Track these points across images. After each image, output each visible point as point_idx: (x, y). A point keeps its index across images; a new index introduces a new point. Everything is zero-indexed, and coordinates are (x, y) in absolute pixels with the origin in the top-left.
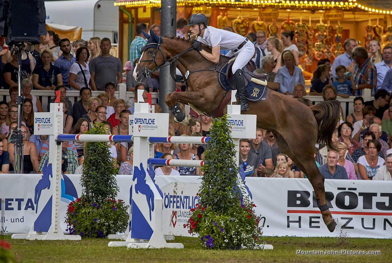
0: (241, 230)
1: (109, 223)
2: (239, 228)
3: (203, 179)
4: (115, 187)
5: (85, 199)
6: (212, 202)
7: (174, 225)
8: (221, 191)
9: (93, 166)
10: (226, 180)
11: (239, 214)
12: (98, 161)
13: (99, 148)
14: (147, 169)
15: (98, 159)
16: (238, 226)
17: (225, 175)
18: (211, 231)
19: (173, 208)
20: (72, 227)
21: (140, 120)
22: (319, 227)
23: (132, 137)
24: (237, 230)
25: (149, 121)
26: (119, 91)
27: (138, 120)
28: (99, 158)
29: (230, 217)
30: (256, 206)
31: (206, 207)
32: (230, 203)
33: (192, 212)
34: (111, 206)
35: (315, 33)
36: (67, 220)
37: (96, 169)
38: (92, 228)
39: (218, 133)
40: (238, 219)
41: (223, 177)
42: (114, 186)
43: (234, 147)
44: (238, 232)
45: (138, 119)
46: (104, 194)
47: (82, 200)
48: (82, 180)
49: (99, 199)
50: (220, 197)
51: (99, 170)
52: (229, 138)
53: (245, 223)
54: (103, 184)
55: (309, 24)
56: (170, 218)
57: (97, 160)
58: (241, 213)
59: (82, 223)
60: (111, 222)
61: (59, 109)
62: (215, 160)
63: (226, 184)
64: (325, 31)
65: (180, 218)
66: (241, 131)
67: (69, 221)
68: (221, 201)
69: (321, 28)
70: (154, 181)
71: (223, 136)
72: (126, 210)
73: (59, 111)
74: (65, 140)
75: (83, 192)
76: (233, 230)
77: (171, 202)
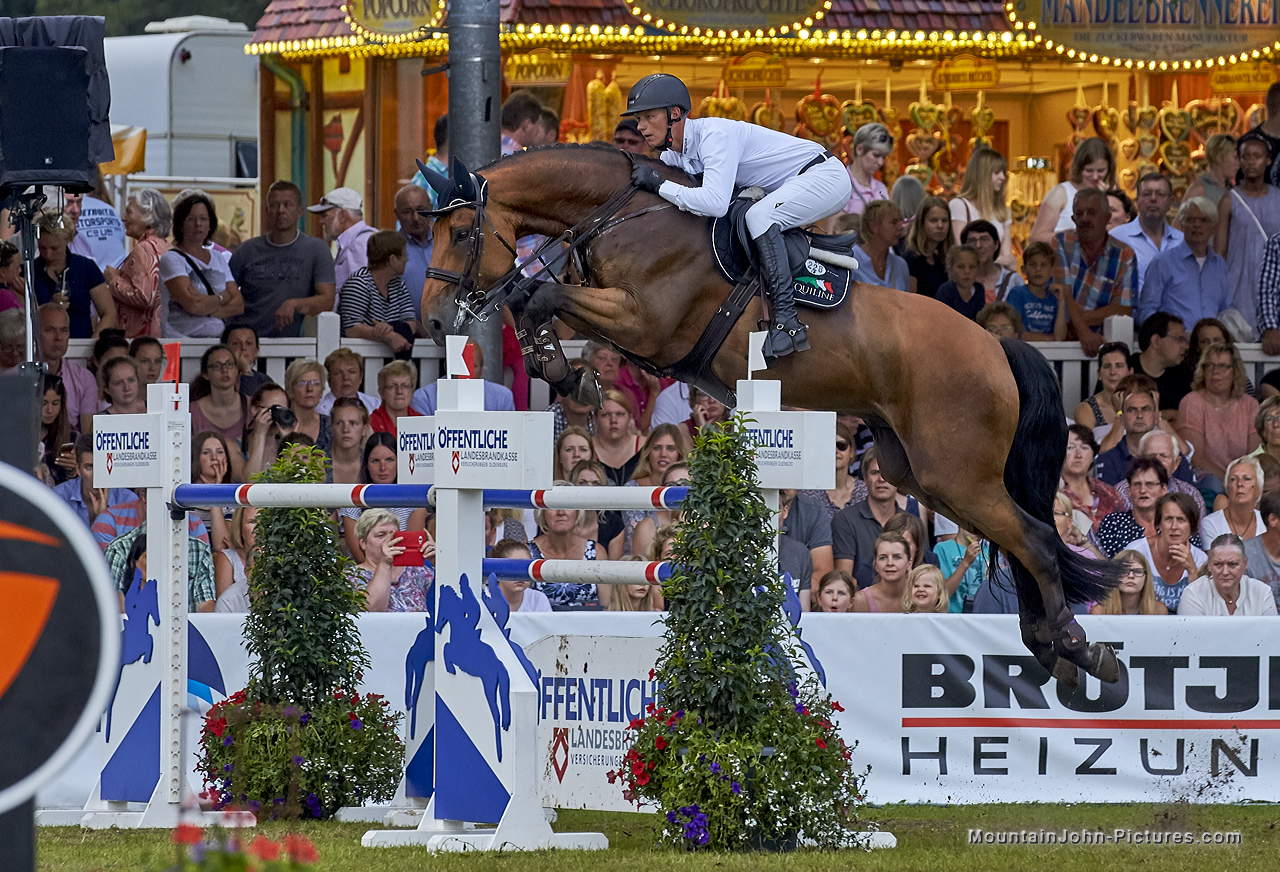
0: (799, 789)
1: (340, 771)
2: (790, 781)
3: (668, 622)
4: (356, 653)
5: (262, 695)
6: (702, 698)
7: (560, 774)
8: (728, 661)
9: (284, 585)
10: (744, 626)
11: (789, 734)
12: (301, 569)
13: (302, 527)
14: (483, 593)
15: (300, 562)
16: (786, 774)
17: (741, 611)
18: (700, 792)
19: (556, 717)
20: (219, 786)
21: (456, 435)
22: (1004, 771)
23: (430, 491)
24: (785, 786)
25: (487, 439)
26: (315, 335)
27: (449, 436)
28: (305, 559)
29: (760, 745)
30: (842, 710)
31: (681, 714)
32: (761, 701)
33: (636, 733)
34: (344, 714)
35: (905, 134)
36: (201, 764)
37: (294, 597)
38: (286, 788)
39: (717, 474)
40: (786, 753)
41: (737, 616)
42: (353, 648)
43: (767, 517)
44: (786, 794)
45: (449, 432)
46: (322, 678)
47: (249, 696)
48: (248, 633)
49: (305, 694)
50: (727, 682)
51: (303, 598)
52: (752, 489)
53: (809, 763)
54: (317, 644)
55: (884, 105)
56: (544, 753)
57: (296, 567)
58: (795, 731)
59: (254, 773)
60: (348, 767)
61: (177, 403)
62: (708, 560)
63: (744, 637)
64: (936, 128)
65: (580, 750)
66: (786, 464)
67: (210, 769)
68: (730, 693)
69: (923, 119)
70: (507, 634)
71: (733, 483)
72: (394, 726)
73: (176, 408)
74: (198, 503)
75: (254, 673)
76: (772, 789)
77: (547, 699)
